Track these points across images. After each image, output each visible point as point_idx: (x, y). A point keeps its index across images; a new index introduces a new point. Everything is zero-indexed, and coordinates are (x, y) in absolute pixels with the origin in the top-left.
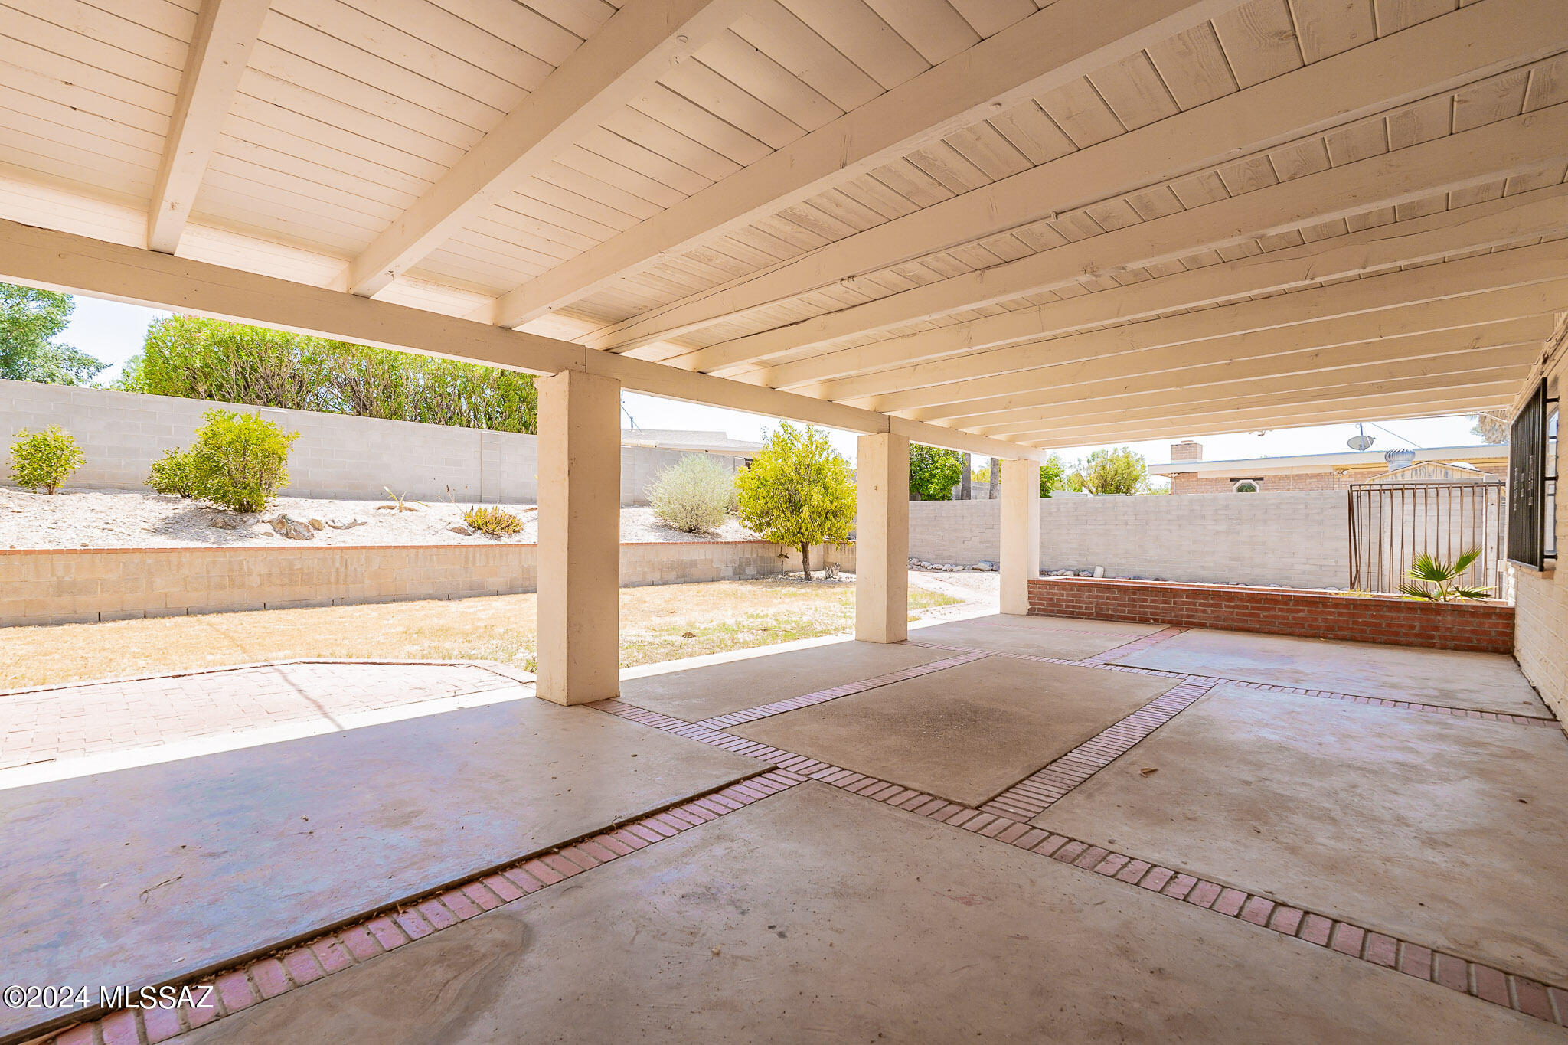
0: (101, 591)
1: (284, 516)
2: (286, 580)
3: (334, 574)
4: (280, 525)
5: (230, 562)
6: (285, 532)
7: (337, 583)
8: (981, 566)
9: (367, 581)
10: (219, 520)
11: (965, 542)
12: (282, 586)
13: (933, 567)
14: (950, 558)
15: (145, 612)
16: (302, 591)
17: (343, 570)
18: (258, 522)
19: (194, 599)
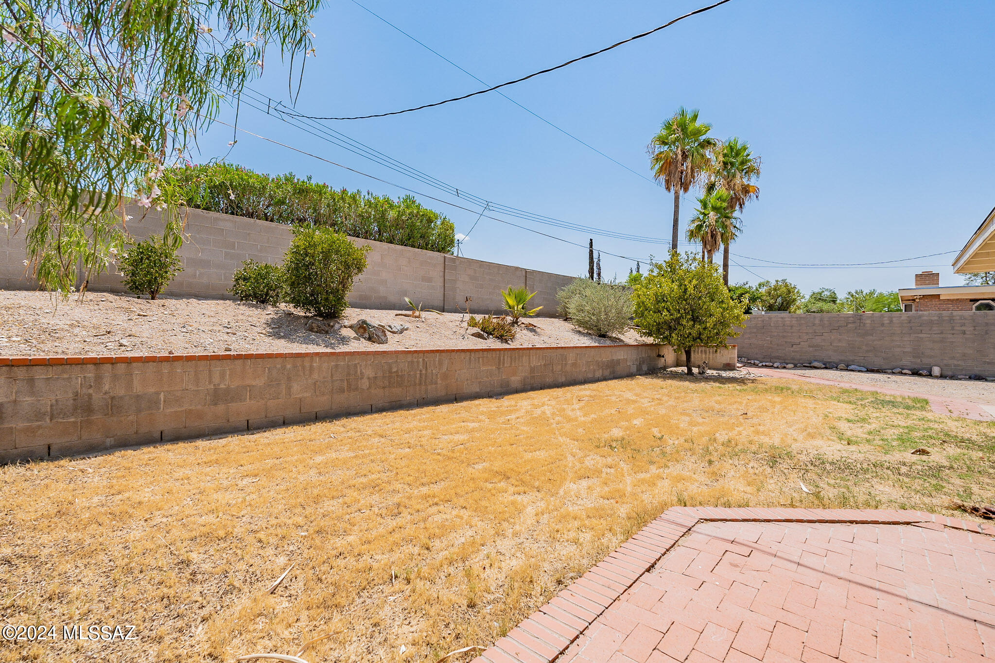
0: (250, 398)
1: (364, 322)
2: (387, 383)
3: (418, 376)
4: (362, 330)
5: (348, 366)
6: (367, 336)
7: (420, 384)
8: (816, 364)
9: (439, 381)
10: (313, 325)
11: (794, 346)
12: (384, 388)
13: (764, 364)
14: (778, 358)
15: (284, 417)
16: (397, 392)
17: (424, 372)
18: (341, 327)
19: (323, 402)
